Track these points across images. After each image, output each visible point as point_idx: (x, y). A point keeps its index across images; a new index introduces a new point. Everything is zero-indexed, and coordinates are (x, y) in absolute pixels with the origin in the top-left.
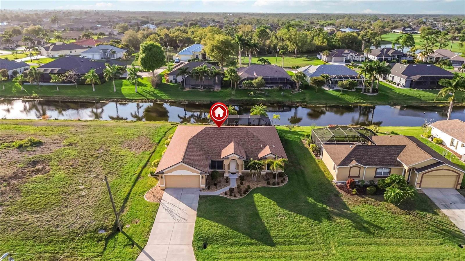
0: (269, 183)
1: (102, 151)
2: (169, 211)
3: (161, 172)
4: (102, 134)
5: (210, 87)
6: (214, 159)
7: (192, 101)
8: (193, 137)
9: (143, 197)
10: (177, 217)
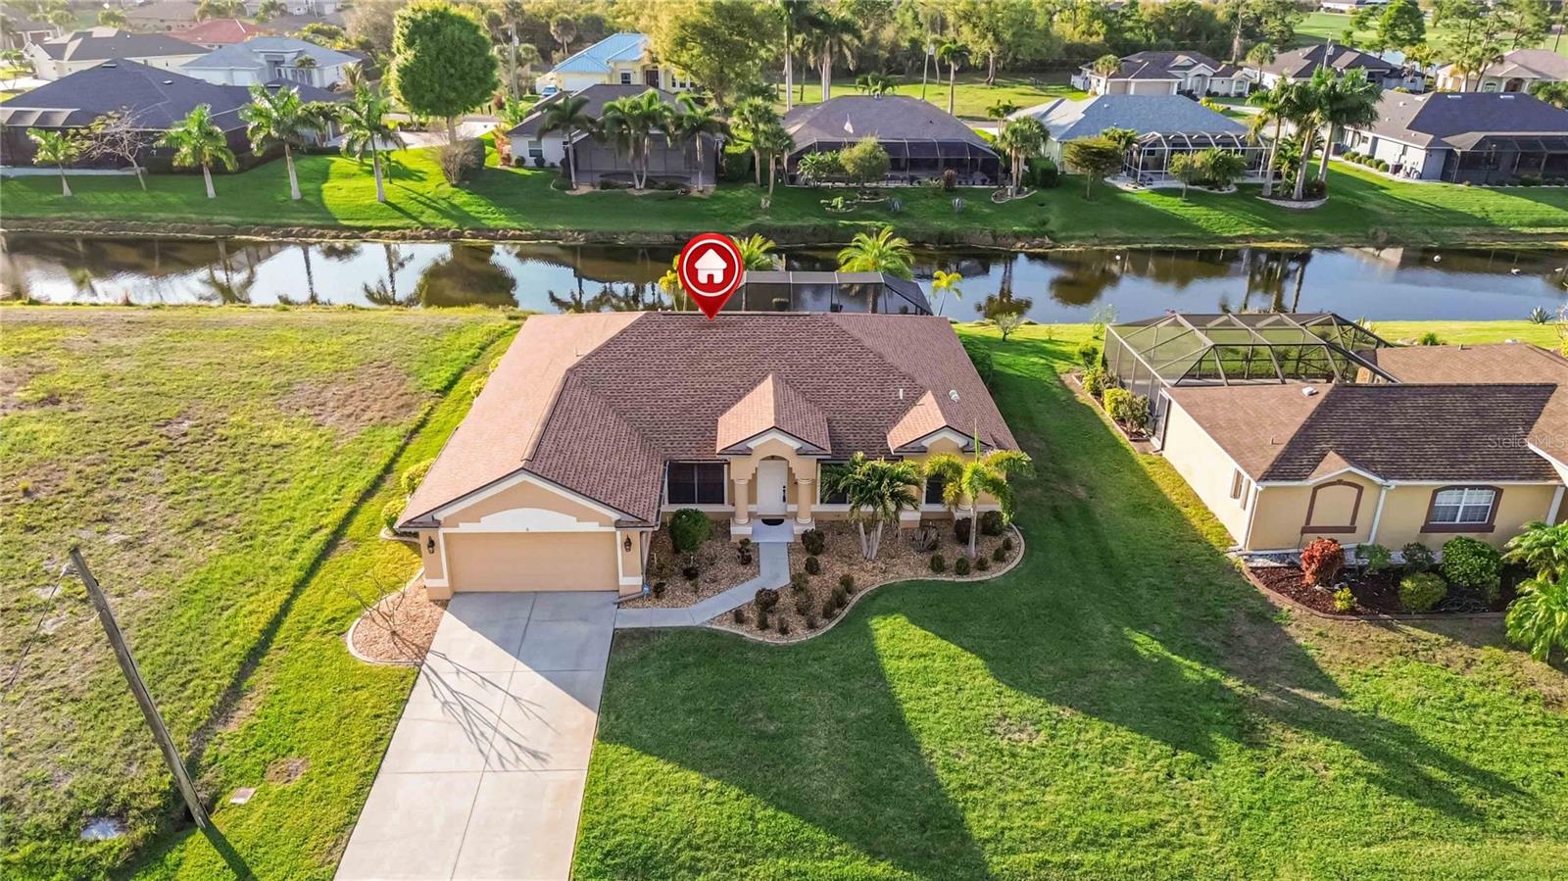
0: (938, 566)
1: (186, 426)
2: (459, 709)
3: (427, 519)
4: (203, 354)
5: (672, 181)
6: (683, 457)
7: (602, 234)
8: (588, 357)
9: (341, 638)
10: (500, 744)
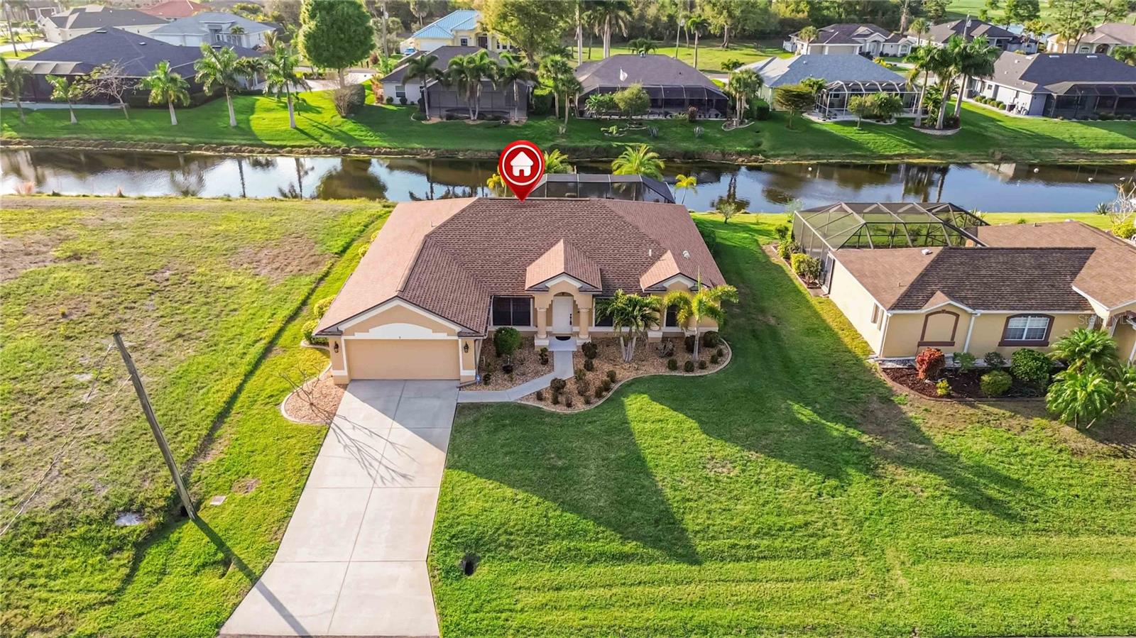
0: (672, 366)
1: (167, 274)
2: (355, 449)
3: (334, 329)
4: (176, 228)
5: (497, 115)
6: (503, 293)
7: (447, 151)
8: (440, 227)
9: (277, 407)
10: (383, 471)
